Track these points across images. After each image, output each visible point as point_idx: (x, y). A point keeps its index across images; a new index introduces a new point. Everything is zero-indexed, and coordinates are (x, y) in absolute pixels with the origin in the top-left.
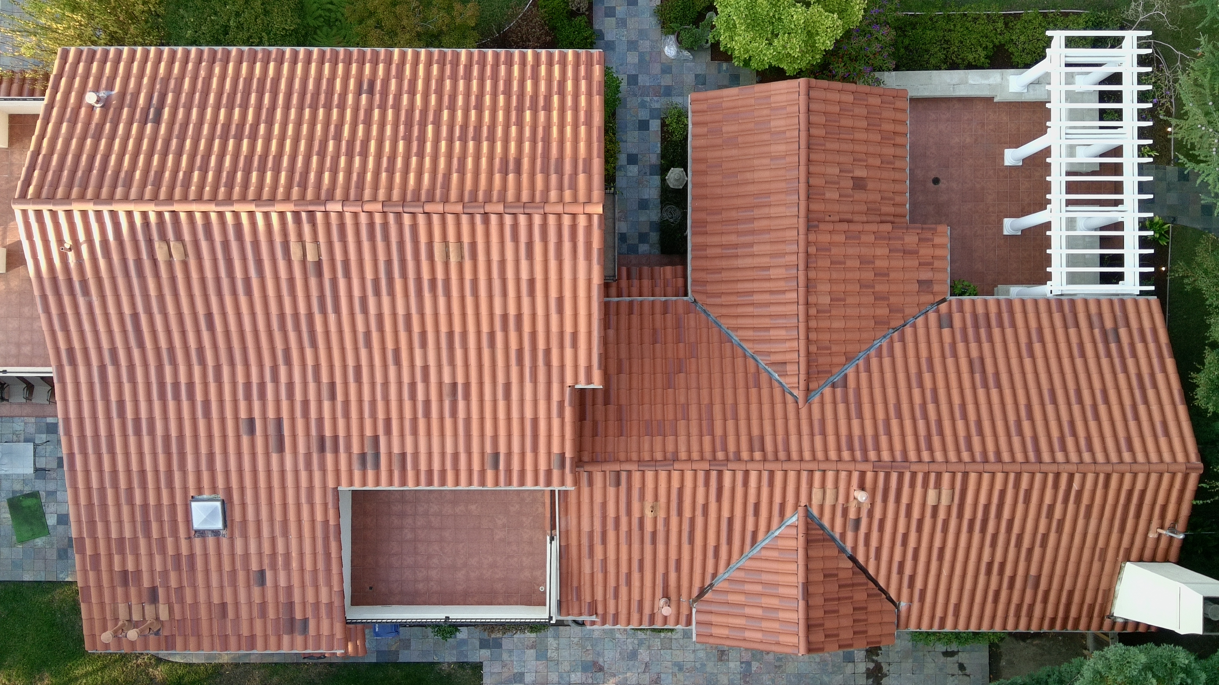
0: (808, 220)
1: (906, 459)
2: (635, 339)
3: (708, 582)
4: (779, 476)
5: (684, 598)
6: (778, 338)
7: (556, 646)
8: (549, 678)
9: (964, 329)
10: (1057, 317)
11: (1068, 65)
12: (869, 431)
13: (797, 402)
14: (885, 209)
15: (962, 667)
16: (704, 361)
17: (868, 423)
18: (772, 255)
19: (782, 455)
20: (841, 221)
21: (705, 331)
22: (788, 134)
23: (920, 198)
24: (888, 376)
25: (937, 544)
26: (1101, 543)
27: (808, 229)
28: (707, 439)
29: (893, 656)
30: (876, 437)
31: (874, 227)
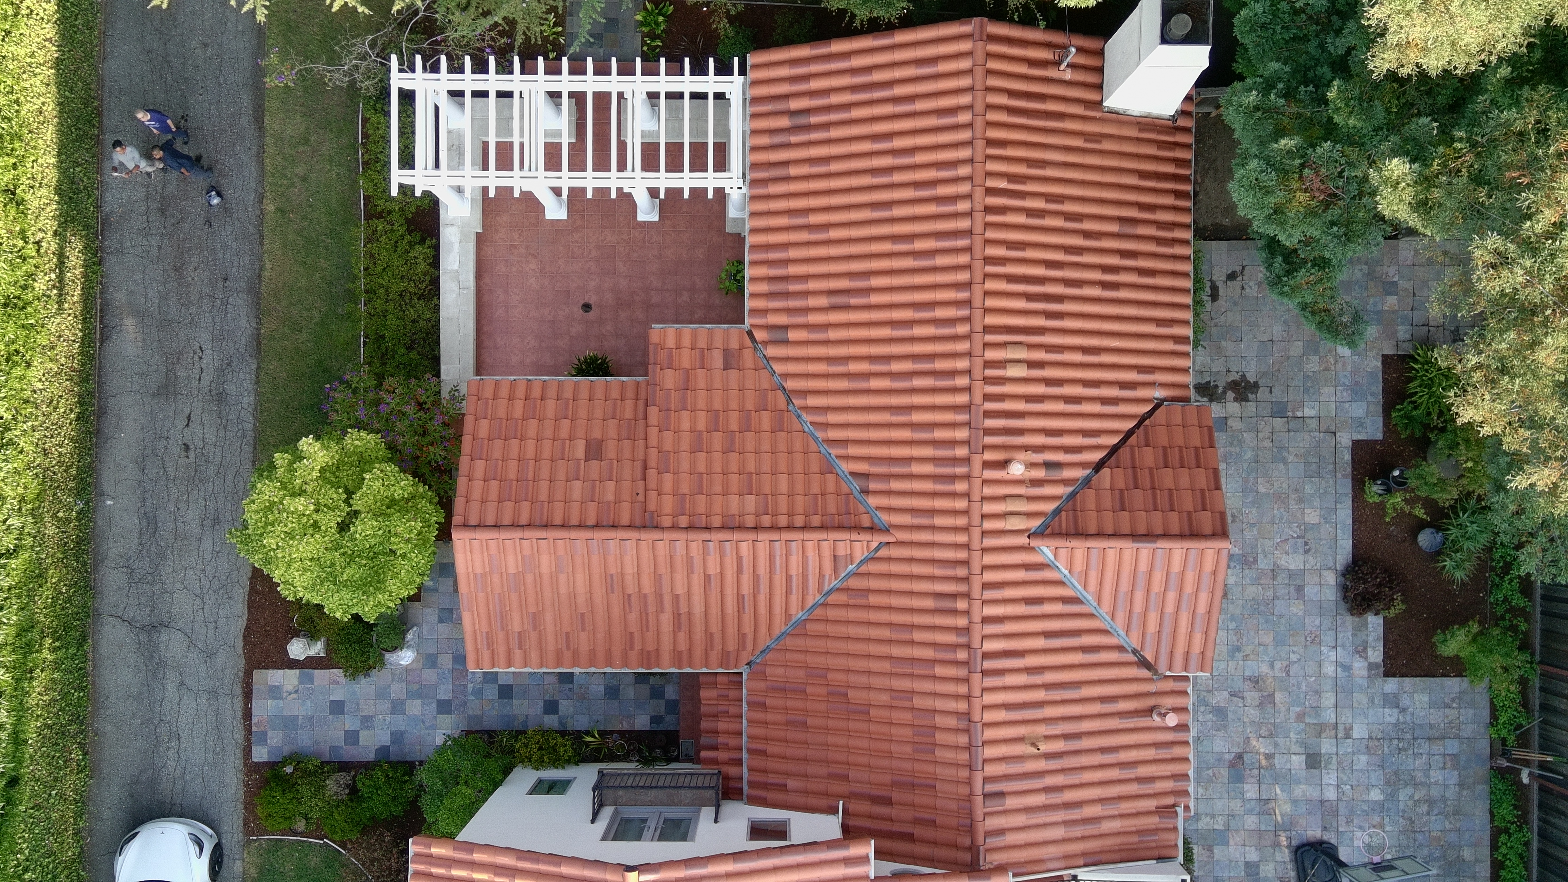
0: (644, 527)
1: (967, 408)
2: (801, 752)
3: (1132, 658)
4: (990, 576)
5: (1152, 687)
6: (801, 565)
7: (1208, 818)
8: (1252, 828)
9: (788, 311)
10: (774, 189)
11: (437, 166)
12: (928, 452)
13: (889, 543)
14: (629, 414)
15: (1232, 276)
16: (832, 662)
17: (917, 452)
18: (690, 570)
19: (961, 572)
20: (644, 479)
21: (789, 656)
22: (527, 552)
23: (609, 328)
24: (852, 418)
25: (1078, 357)
26: (1078, 143)
27: (657, 527)
28: (939, 671)
29: (1218, 366)
30: (935, 443)
31: (653, 432)
